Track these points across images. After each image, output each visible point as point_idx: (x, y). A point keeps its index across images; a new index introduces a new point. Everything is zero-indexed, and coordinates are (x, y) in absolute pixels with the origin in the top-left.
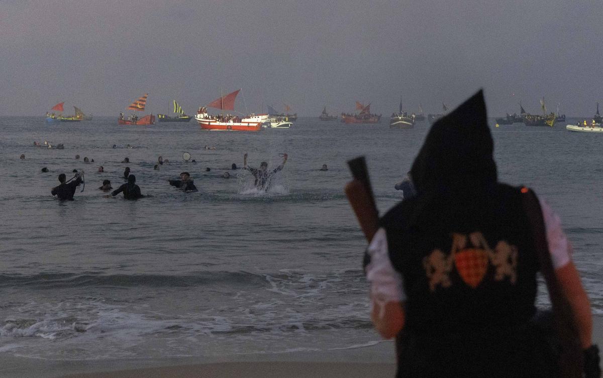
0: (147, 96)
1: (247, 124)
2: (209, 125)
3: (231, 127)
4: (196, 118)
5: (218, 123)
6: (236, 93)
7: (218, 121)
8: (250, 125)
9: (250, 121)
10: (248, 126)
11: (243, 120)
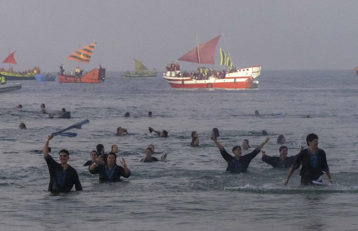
0: (95, 45)
1: (232, 80)
2: (183, 84)
3: (211, 85)
4: (165, 77)
5: (194, 82)
6: (217, 39)
7: (195, 78)
8: (238, 80)
9: (237, 76)
10: (235, 83)
11: (227, 76)
